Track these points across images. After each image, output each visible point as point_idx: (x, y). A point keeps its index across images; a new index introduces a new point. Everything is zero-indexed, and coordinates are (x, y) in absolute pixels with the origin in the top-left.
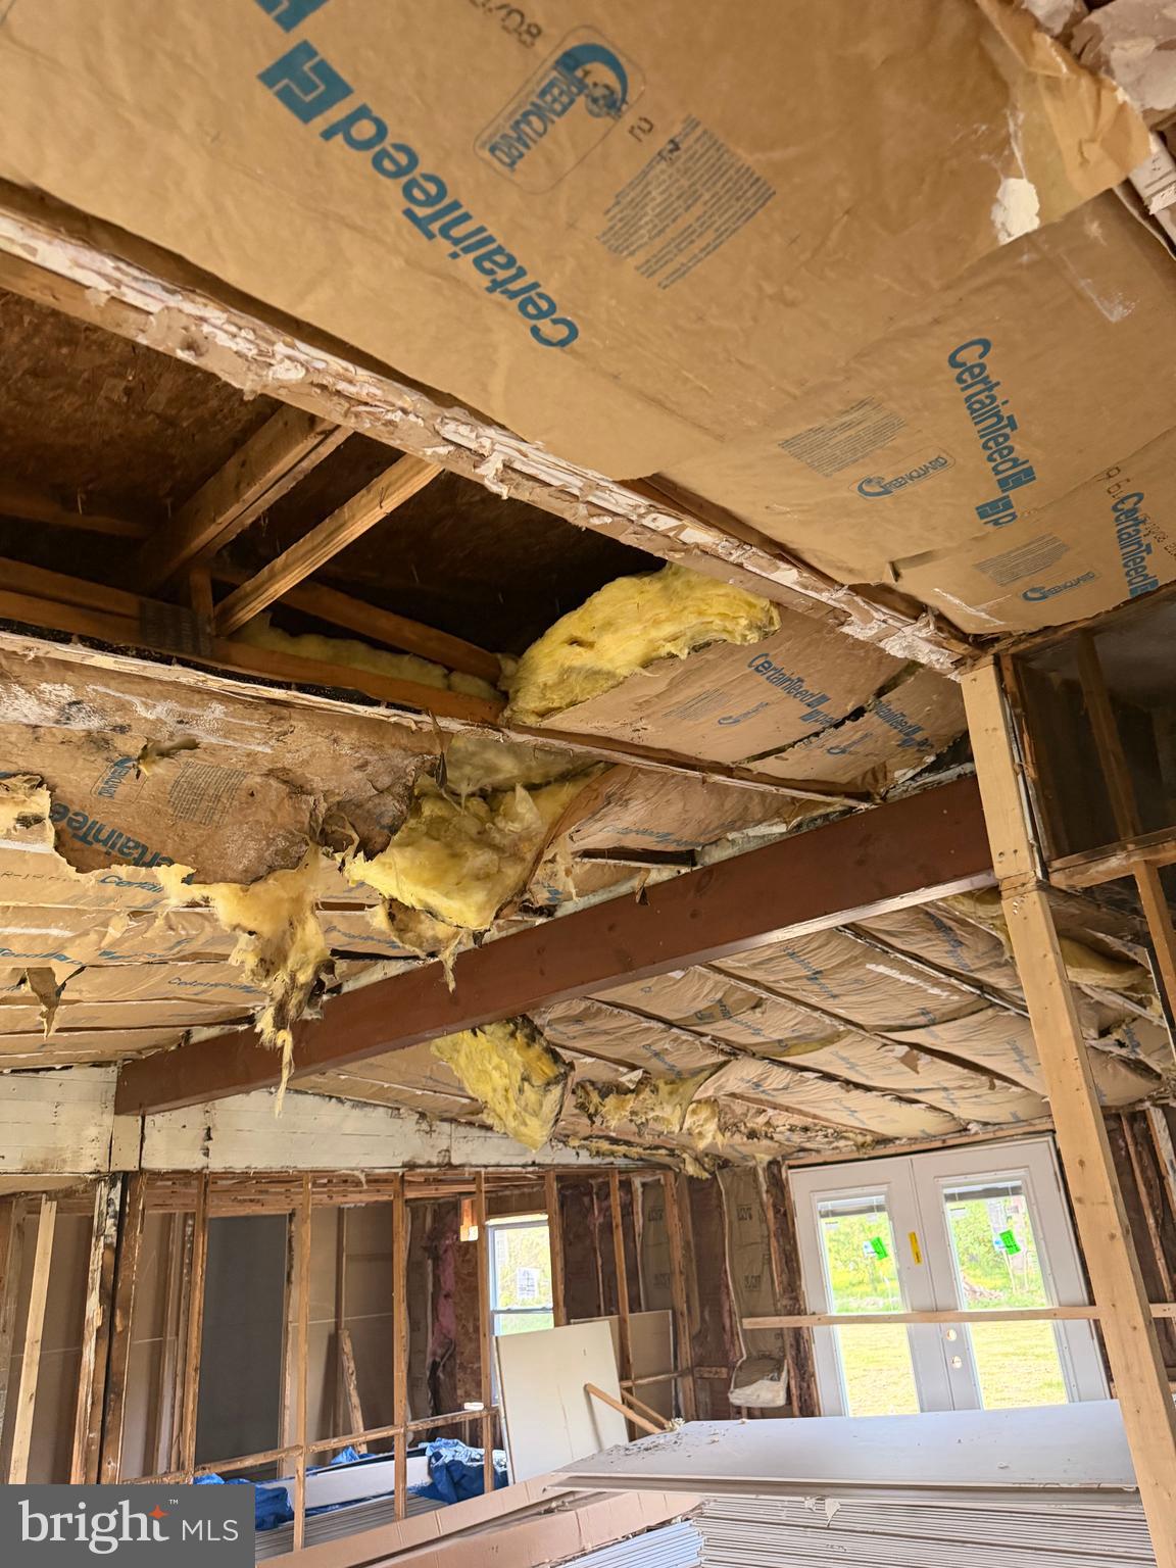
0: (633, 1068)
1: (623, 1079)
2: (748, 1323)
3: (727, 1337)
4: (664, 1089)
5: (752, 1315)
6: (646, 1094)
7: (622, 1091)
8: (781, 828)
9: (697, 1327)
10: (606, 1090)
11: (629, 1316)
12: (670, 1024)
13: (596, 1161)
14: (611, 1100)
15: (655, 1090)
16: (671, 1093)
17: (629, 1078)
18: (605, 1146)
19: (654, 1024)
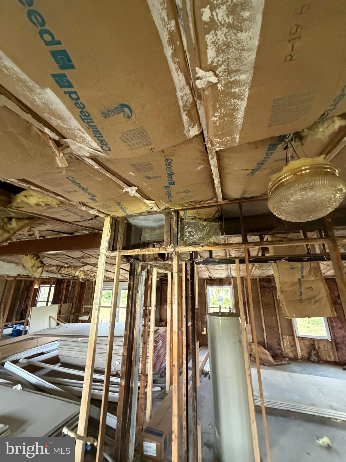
0: (67, 264)
1: (65, 266)
2: (85, 306)
3: (81, 308)
4: (73, 268)
5: (86, 305)
6: (70, 269)
7: (65, 267)
8: (87, 232)
9: (76, 307)
10: (62, 267)
11: (63, 304)
12: (74, 258)
13: (62, 277)
14: (63, 269)
15: (71, 268)
16: (74, 269)
17: (66, 266)
18: (64, 275)
19: (70, 258)
